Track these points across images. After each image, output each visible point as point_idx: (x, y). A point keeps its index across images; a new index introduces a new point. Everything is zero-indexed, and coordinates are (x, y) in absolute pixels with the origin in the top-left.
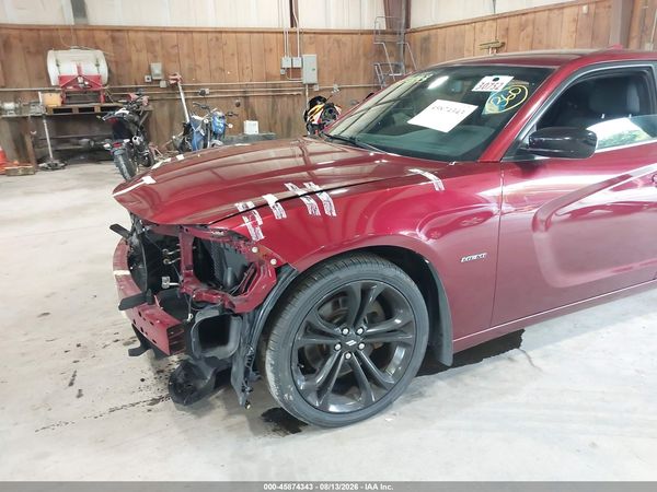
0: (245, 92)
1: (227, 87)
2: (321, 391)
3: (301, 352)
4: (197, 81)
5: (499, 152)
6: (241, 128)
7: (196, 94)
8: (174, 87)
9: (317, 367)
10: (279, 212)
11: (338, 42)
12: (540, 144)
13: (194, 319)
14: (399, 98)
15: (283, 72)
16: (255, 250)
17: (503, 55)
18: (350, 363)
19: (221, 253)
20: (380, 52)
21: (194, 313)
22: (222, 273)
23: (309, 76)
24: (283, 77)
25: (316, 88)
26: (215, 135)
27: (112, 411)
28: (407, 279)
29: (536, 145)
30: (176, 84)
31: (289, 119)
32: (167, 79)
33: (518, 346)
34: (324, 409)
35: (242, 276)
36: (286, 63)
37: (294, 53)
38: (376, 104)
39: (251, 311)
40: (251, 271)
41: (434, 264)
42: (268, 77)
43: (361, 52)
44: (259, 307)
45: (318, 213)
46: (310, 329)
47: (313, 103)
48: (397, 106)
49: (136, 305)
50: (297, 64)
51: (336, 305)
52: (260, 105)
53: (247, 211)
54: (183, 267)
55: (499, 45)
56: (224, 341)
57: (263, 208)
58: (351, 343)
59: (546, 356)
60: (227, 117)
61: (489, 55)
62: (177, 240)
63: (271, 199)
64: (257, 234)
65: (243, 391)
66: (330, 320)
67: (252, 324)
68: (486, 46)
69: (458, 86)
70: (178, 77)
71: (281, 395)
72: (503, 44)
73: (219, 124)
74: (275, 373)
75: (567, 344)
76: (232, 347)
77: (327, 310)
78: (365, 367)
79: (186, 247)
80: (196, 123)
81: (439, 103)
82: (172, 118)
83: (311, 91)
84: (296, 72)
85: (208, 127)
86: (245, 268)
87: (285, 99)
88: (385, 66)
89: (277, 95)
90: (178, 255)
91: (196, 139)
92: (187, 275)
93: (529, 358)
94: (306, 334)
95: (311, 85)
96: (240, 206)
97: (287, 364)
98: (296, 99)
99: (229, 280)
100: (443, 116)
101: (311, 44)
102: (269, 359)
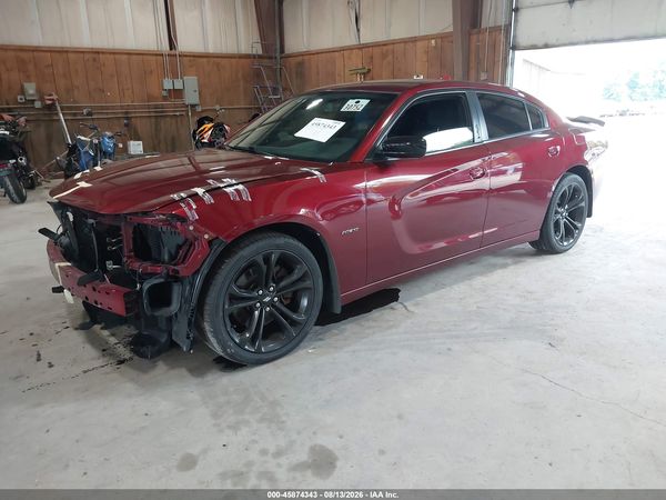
0: (127, 113)
1: (107, 108)
2: (253, 340)
3: (231, 317)
4: (75, 102)
5: (362, 155)
6: (126, 148)
7: (75, 114)
8: (51, 108)
9: (247, 324)
10: (208, 198)
11: (218, 65)
12: (392, 149)
13: (141, 288)
14: (280, 119)
15: (165, 93)
16: (191, 228)
17: (369, 82)
18: (270, 314)
19: (159, 236)
20: (258, 74)
21: (142, 284)
22: (160, 253)
23: (191, 97)
24: (165, 98)
25: (199, 109)
26: (105, 154)
27: (85, 372)
28: (303, 247)
29: (388, 150)
30: (53, 104)
31: (173, 139)
32: (42, 99)
33: (397, 300)
34: (258, 351)
35: (177, 253)
36: (168, 84)
37: (175, 76)
38: (260, 126)
39: (190, 275)
40: (185, 248)
41: (324, 237)
42: (150, 98)
43: (240, 75)
44: (197, 272)
45: (238, 199)
46: (233, 298)
47: (201, 123)
48: (279, 126)
49: (89, 282)
50: (178, 85)
51: (248, 275)
52: (142, 126)
53: (182, 199)
54: (126, 250)
55: (365, 71)
56: (168, 303)
57: (195, 196)
58: (267, 299)
59: (417, 304)
60: (115, 136)
61: (358, 81)
62: (119, 229)
63: (200, 191)
64: (193, 215)
65: (188, 338)
66: (246, 288)
67: (192, 285)
68: (355, 72)
69: (330, 106)
70: (55, 97)
71: (224, 351)
72: (369, 70)
73: (109, 144)
74: (216, 338)
75: (430, 296)
76: (174, 307)
77: (243, 280)
78: (282, 314)
79: (127, 233)
80: (83, 144)
81: (316, 120)
82: (49, 138)
83: (194, 113)
84: (178, 93)
85: (98, 148)
86: (179, 247)
87: (168, 119)
88: (264, 88)
89: (159, 115)
90: (121, 241)
91: (84, 159)
92: (129, 257)
93: (405, 307)
94: (231, 303)
95: (193, 106)
96: (175, 196)
97: (223, 328)
98: (179, 119)
99: (166, 257)
100: (320, 130)
101: (191, 66)
102: (207, 327)
